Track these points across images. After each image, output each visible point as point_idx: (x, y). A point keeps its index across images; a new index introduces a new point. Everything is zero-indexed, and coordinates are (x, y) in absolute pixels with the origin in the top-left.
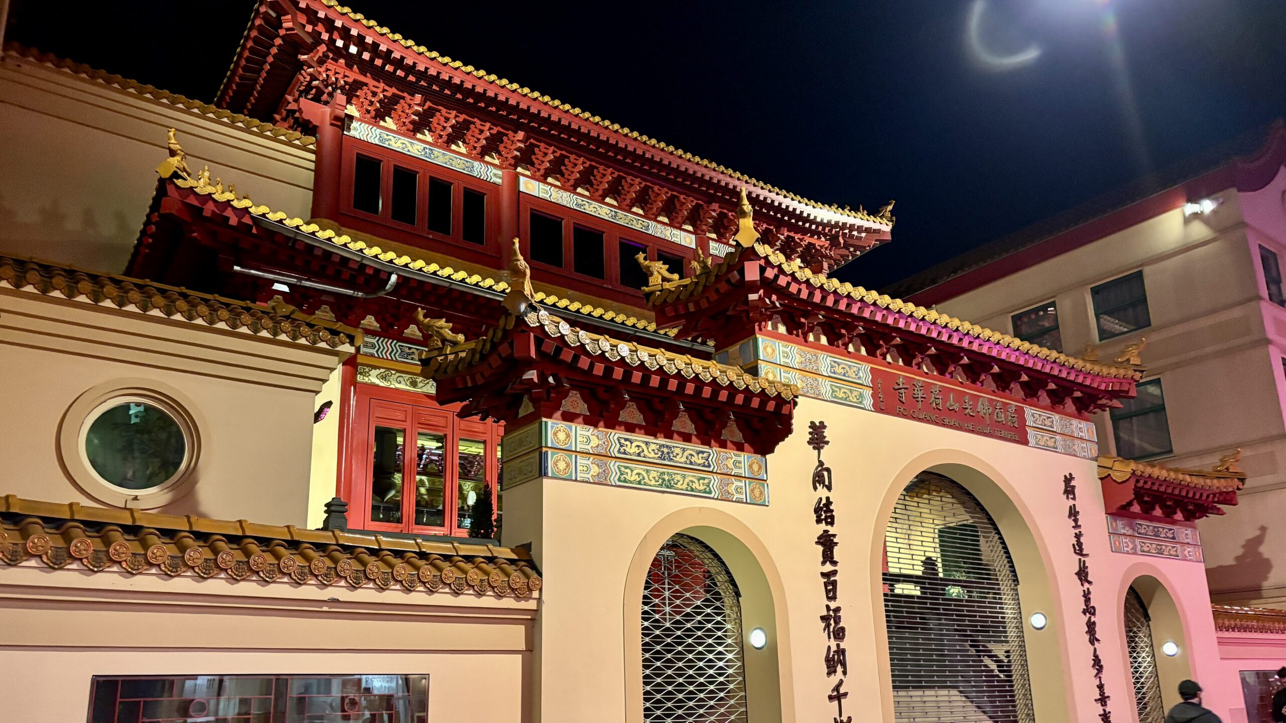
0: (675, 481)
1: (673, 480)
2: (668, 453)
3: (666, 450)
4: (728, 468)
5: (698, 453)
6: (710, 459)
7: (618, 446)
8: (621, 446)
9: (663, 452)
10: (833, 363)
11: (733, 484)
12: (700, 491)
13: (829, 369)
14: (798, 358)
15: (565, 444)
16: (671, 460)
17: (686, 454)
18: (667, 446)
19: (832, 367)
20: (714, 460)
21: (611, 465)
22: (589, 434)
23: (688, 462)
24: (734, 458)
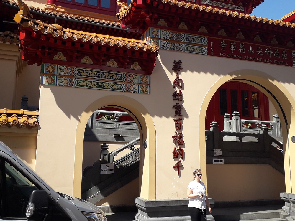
0: (104, 85)
1: (103, 85)
2: (101, 75)
3: (100, 74)
4: (130, 80)
5: (116, 75)
6: (122, 77)
7: (77, 72)
8: (79, 72)
9: (99, 74)
10: (188, 37)
11: (133, 86)
12: (116, 89)
13: (186, 39)
14: (170, 36)
15: (52, 72)
16: (103, 77)
17: (111, 75)
18: (101, 72)
19: (187, 38)
20: (124, 77)
21: (73, 80)
22: (63, 68)
23: (111, 78)
24: (134, 76)
